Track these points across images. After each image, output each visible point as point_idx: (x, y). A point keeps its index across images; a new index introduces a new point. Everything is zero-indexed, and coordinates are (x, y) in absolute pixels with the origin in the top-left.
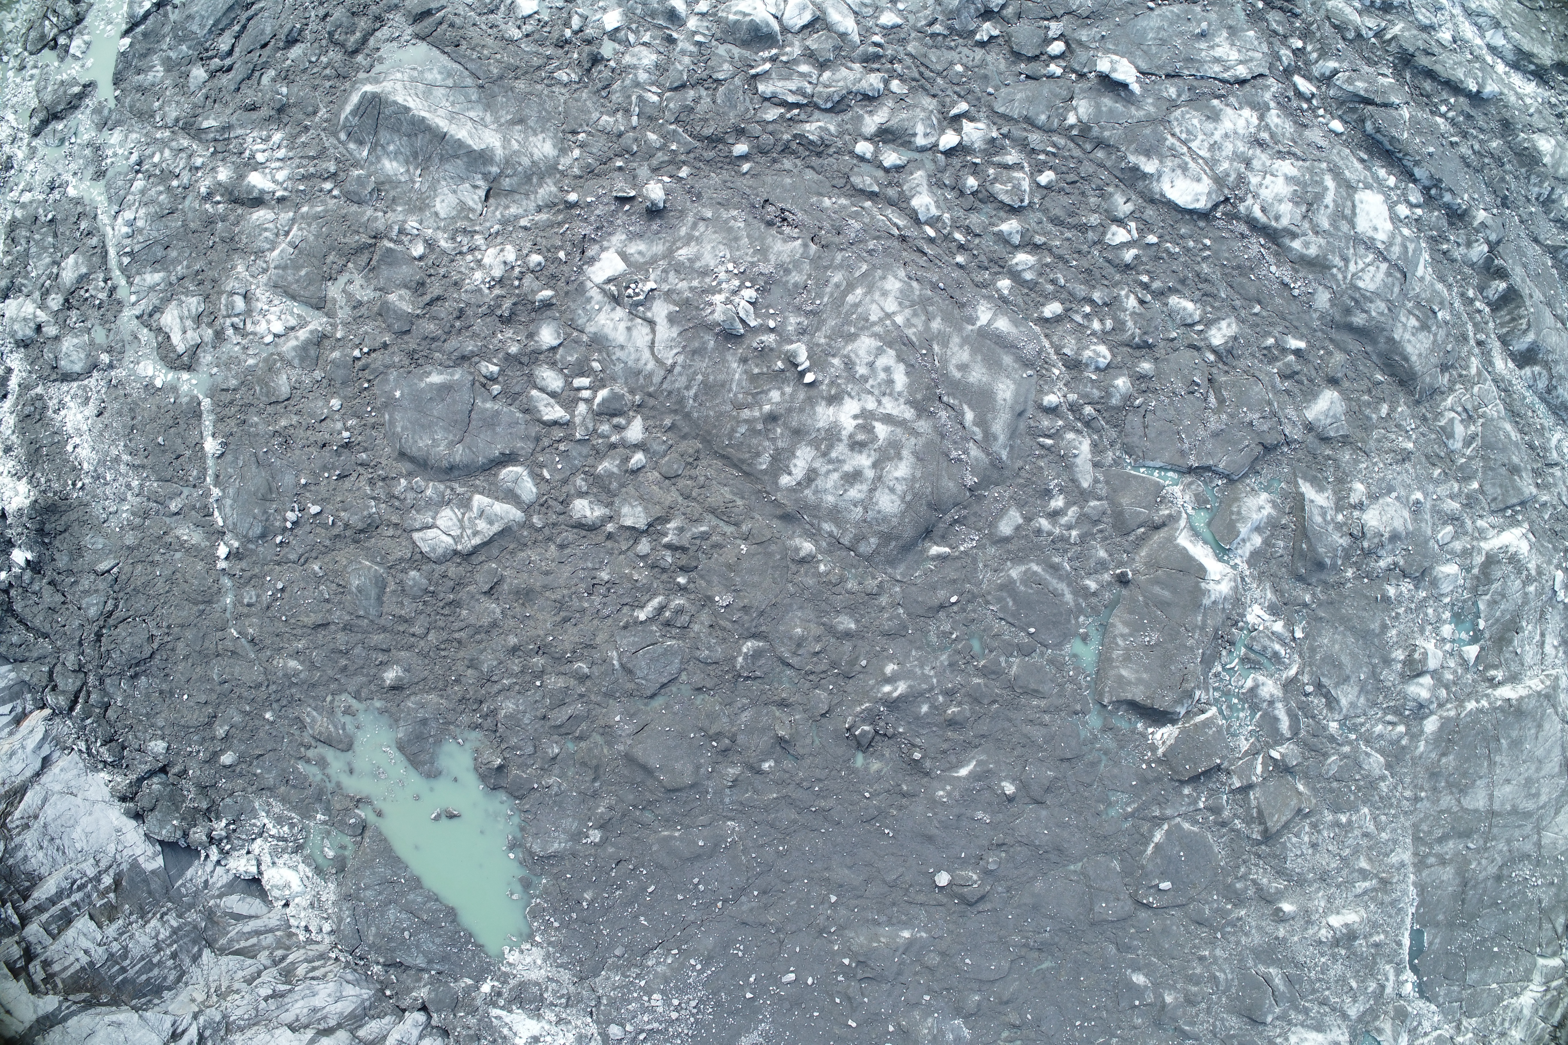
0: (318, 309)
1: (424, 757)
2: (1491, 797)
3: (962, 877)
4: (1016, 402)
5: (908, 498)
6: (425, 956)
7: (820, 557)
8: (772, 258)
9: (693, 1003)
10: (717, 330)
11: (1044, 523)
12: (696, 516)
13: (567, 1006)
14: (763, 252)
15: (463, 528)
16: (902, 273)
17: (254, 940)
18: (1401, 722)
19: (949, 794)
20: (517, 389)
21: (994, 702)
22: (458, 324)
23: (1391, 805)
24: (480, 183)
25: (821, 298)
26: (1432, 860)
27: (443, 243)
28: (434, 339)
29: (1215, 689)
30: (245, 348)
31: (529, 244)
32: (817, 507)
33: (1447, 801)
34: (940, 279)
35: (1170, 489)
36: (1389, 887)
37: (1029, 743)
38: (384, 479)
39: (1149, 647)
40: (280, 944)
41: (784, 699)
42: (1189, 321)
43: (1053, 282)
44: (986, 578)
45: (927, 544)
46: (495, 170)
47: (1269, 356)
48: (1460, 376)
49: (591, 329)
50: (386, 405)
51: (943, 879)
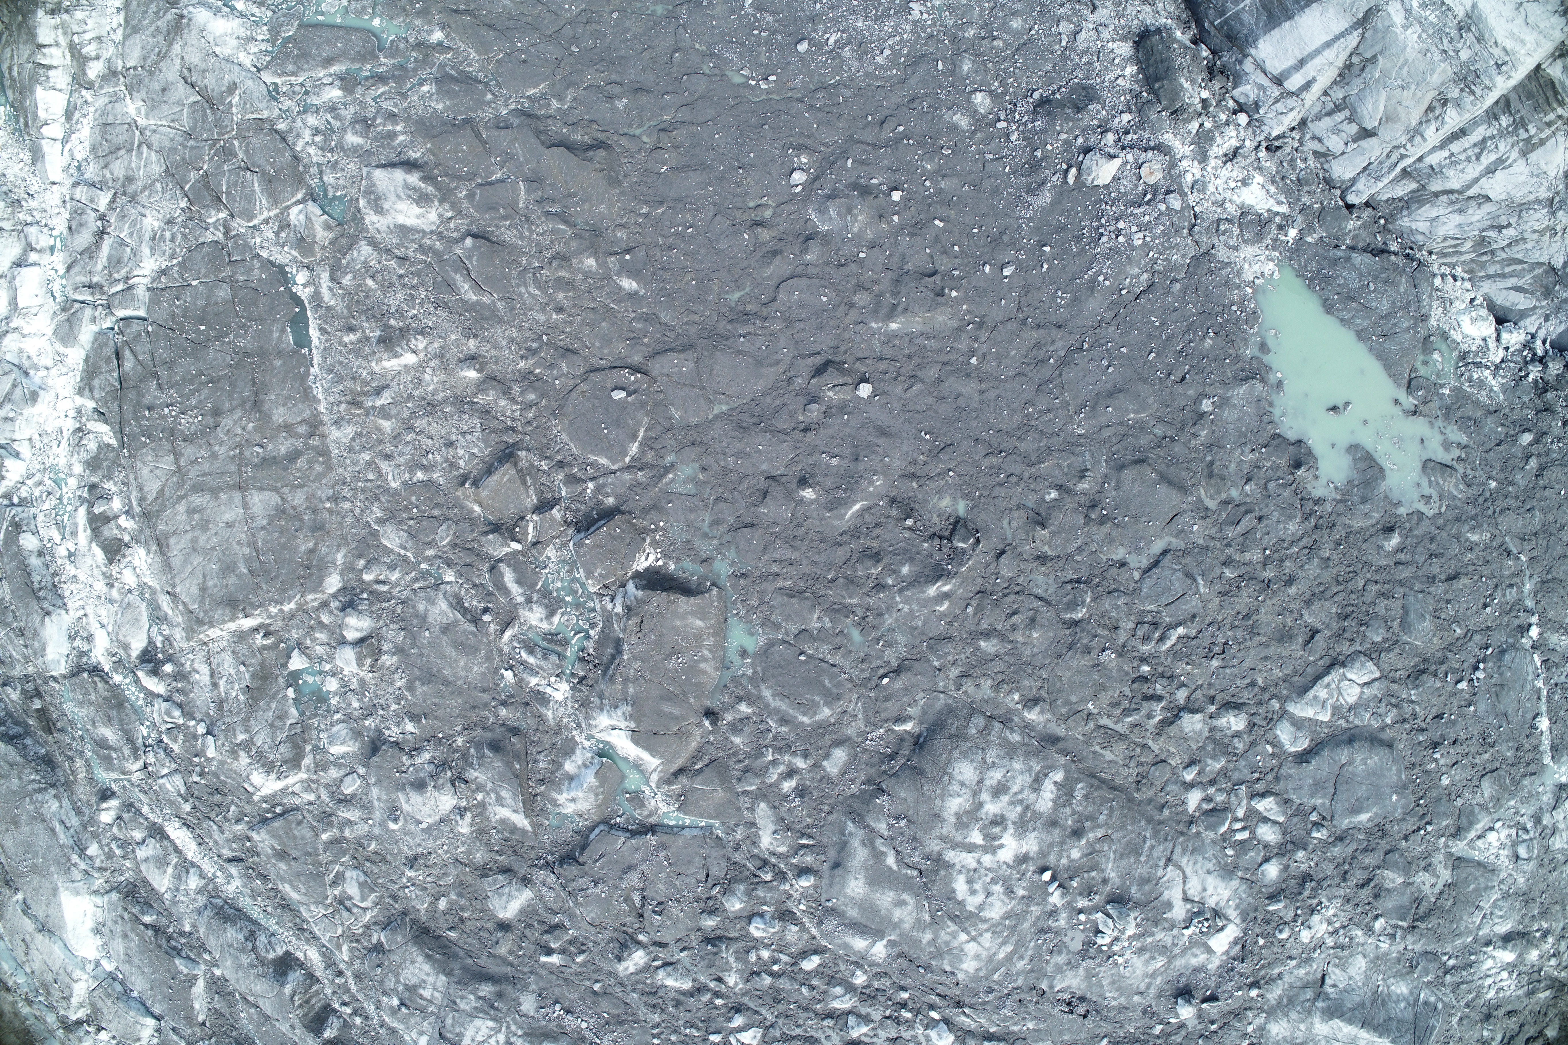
0: (1459, 858)
1: (1362, 465)
2: (246, 507)
3: (844, 393)
4: (843, 877)
5: (946, 778)
6: (1353, 265)
7: (1019, 706)
8: (1081, 971)
9: (1104, 239)
10: (1130, 904)
11: (800, 763)
12: (1136, 731)
13: (1219, 221)
14: (1090, 975)
15: (1338, 688)
16: (961, 976)
17: (1507, 270)
18: (369, 583)
19: (871, 483)
20: (1295, 820)
21: (833, 581)
22: (1346, 867)
23: (363, 491)
24: (1330, 990)
25: (1036, 945)
26: (302, 429)
27: (1359, 933)
28: (1365, 850)
29: (594, 610)
30: (1516, 813)
31: (1288, 945)
32: (1027, 755)
33: (298, 499)
34: (923, 976)
35: (672, 808)
36: (349, 398)
37: (790, 541)
38: (1404, 720)
39: (675, 652)
40: (1483, 265)
41: (1043, 564)
42: (669, 969)
43: (812, 988)
44: (854, 704)
45: (917, 730)
46: (1320, 1004)
47: (578, 945)
48: (358, 941)
49: (1235, 883)
50: (1405, 787)
51: (865, 390)
